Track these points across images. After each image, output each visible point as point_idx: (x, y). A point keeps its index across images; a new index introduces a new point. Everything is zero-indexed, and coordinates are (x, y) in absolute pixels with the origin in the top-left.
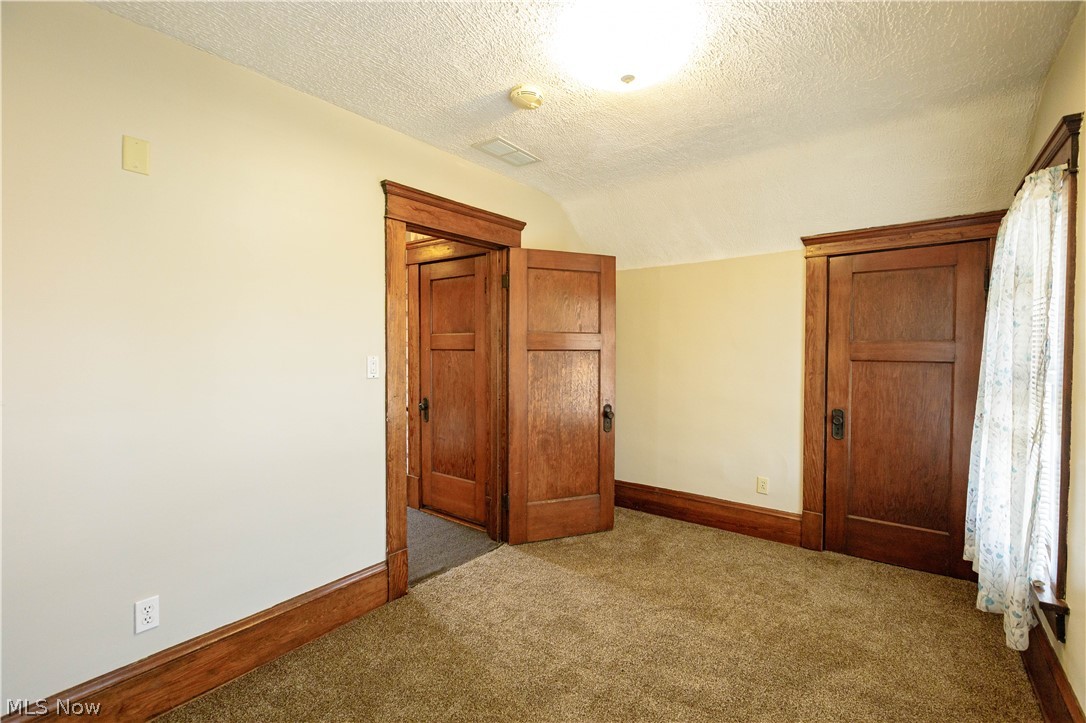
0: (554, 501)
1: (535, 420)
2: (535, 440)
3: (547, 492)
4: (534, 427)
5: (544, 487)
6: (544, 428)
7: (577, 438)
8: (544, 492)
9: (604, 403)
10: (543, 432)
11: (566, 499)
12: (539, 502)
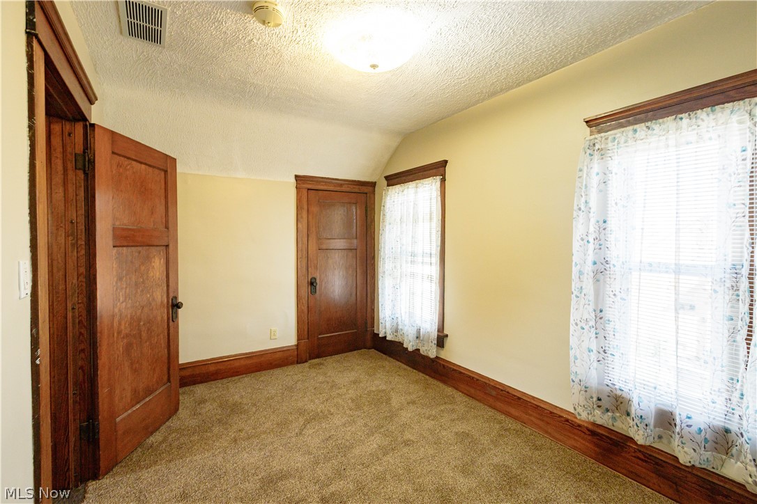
0: (138, 406)
1: (120, 324)
2: (121, 345)
3: (131, 400)
4: (119, 333)
5: (128, 394)
6: (127, 331)
7: (153, 333)
8: (129, 401)
9: (171, 295)
10: (127, 336)
11: (147, 399)
12: (126, 414)
